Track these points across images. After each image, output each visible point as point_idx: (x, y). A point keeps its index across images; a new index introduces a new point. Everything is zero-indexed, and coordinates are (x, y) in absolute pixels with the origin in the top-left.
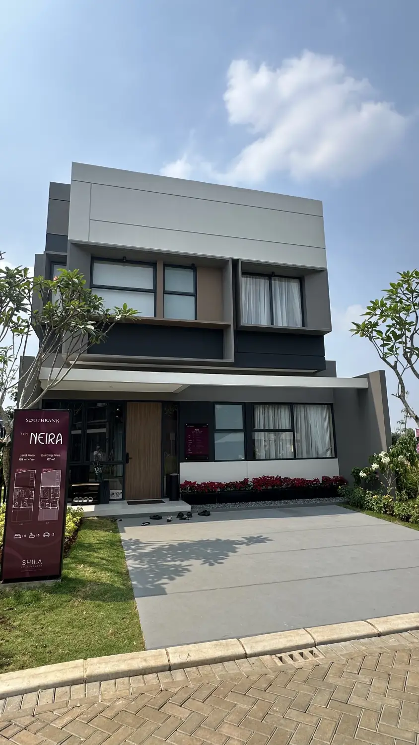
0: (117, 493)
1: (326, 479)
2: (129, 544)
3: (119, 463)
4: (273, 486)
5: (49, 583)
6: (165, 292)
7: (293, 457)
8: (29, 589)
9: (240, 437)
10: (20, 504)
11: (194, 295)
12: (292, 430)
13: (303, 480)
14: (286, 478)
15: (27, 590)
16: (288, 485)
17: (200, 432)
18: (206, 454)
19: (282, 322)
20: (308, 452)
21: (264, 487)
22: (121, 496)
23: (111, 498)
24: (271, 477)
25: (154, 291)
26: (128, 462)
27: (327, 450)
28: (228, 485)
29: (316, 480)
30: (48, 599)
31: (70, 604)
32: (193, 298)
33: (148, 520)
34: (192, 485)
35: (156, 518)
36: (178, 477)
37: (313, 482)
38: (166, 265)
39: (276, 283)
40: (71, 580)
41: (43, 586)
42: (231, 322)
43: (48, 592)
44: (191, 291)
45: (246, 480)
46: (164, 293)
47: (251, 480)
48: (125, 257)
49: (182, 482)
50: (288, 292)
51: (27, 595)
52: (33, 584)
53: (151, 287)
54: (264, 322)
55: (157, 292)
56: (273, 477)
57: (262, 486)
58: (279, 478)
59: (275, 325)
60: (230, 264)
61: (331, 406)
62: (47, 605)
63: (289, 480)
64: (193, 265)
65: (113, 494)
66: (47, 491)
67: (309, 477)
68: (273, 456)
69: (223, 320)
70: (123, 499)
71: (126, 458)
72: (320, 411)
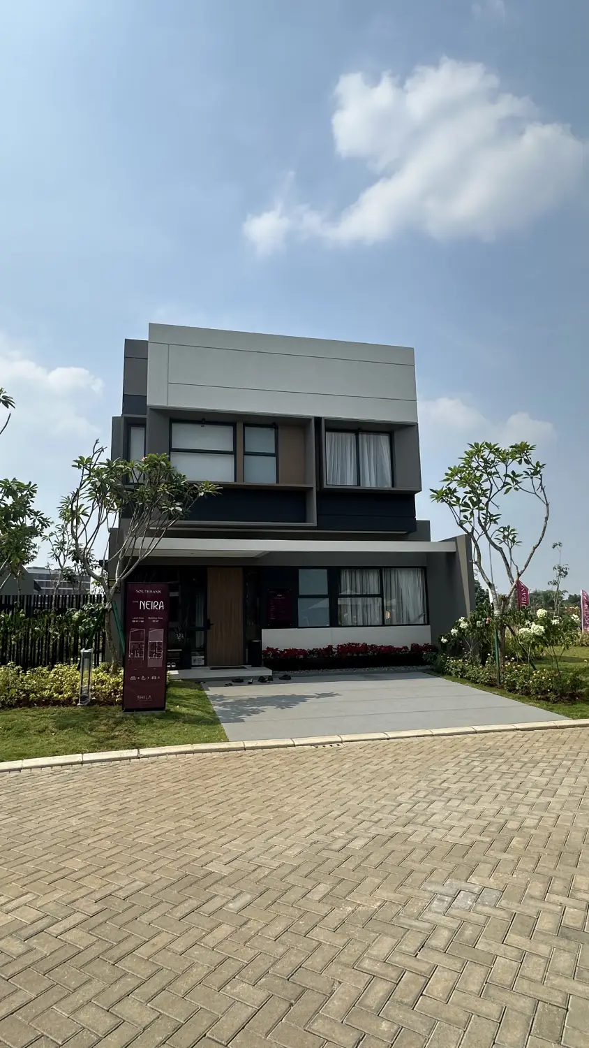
0: (198, 659)
1: (415, 647)
2: (214, 698)
3: (200, 629)
4: (358, 653)
5: (157, 713)
6: (246, 454)
7: (381, 624)
8: (143, 716)
9: (325, 603)
10: (134, 654)
11: (276, 455)
12: (381, 595)
13: (390, 647)
14: (372, 645)
15: (142, 717)
16: (374, 652)
17: (283, 598)
18: (289, 620)
19: (370, 482)
20: (398, 619)
21: (349, 654)
22: (203, 663)
23: (193, 664)
24: (356, 644)
25: (234, 453)
26: (209, 628)
27: (419, 617)
28: (311, 652)
29: (406, 648)
30: (158, 723)
31: (175, 725)
32: (274, 459)
33: (231, 682)
34: (274, 651)
35: (239, 681)
36: (260, 644)
37: (401, 649)
38: (246, 425)
39: (364, 438)
40: (172, 712)
41: (153, 715)
42: (313, 484)
43: (157, 718)
44: (273, 451)
45: (330, 647)
46: (244, 454)
47: (335, 647)
48: (204, 419)
49: (264, 648)
50: (377, 449)
51: (143, 719)
52: (145, 713)
53: (231, 449)
54: (350, 481)
55: (238, 453)
56: (359, 644)
57: (347, 653)
58: (365, 646)
59: (362, 485)
60: (313, 421)
61: (424, 570)
62: (159, 725)
63: (376, 647)
64: (274, 424)
65: (195, 660)
66: (154, 645)
67: (398, 644)
68: (360, 622)
69: (304, 483)
70: (205, 665)
71: (208, 625)
72: (412, 575)
